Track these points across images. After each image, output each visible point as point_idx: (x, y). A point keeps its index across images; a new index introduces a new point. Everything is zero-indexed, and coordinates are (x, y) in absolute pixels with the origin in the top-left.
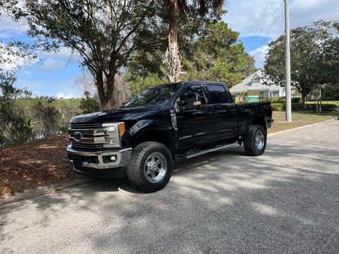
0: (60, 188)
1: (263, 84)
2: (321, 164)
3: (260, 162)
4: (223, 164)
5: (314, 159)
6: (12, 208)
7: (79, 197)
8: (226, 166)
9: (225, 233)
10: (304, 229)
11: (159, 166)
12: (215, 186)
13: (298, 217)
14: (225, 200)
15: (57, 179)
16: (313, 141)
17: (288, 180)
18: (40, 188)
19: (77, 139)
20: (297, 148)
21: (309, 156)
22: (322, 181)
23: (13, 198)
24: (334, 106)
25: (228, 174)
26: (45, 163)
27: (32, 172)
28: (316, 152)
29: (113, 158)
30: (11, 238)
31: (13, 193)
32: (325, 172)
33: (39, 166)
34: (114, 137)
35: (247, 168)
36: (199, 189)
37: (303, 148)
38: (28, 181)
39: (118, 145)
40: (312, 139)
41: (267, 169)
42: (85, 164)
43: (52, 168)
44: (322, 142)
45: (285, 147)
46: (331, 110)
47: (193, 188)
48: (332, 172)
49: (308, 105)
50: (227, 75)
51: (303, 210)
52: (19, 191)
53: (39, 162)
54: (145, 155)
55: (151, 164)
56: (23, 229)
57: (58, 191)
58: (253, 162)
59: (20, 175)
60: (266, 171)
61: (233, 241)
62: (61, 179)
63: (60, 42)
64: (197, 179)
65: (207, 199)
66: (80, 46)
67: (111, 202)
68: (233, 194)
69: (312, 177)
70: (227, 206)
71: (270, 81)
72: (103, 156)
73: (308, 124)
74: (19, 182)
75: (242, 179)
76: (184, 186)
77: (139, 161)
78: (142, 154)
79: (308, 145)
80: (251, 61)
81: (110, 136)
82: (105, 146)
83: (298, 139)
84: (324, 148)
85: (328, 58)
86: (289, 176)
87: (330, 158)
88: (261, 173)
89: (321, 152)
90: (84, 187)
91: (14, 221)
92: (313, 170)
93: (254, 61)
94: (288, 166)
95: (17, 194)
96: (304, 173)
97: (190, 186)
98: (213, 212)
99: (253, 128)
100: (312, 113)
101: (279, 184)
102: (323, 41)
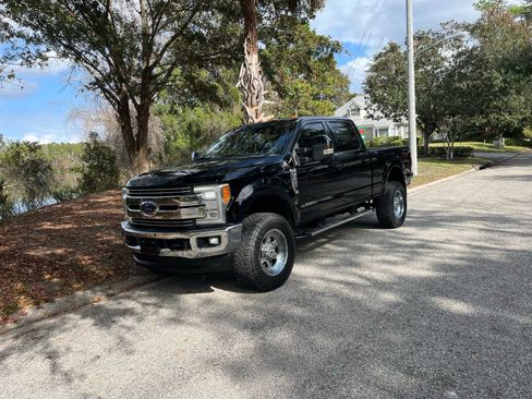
0: (111, 292)
1: (368, 117)
2: (495, 236)
3: (405, 236)
4: (352, 243)
5: (481, 229)
6: (51, 328)
7: (154, 305)
8: (358, 244)
9: (420, 344)
10: (524, 329)
11: (277, 250)
12: (360, 276)
13: (507, 314)
14: (389, 297)
15: (101, 277)
16: (463, 202)
17: (463, 262)
18: (80, 293)
19: (147, 212)
20: (446, 214)
21: (470, 224)
22: (509, 261)
23: (40, 313)
24: (469, 150)
25: (369, 257)
26: (70, 253)
27: (56, 269)
28: (477, 219)
29: (214, 241)
30: (82, 377)
31: (37, 305)
32: (507, 247)
33: (61, 258)
34: (215, 207)
35: (392, 247)
36: (341, 282)
37: (455, 214)
38: (56, 284)
39: (221, 220)
40: (459, 200)
41: (423, 246)
42: (166, 252)
43: (85, 260)
44: (477, 204)
45: (427, 212)
46: (466, 156)
47: (328, 280)
48: (517, 248)
49: (433, 149)
50: (312, 103)
51: (507, 303)
52: (47, 301)
53: (59, 251)
54: (260, 234)
55: (267, 248)
56: (93, 360)
57: (110, 296)
58: (393, 238)
59: (38, 275)
60: (421, 250)
61: (437, 354)
62: (108, 277)
63: (48, 50)
64: (326, 267)
65: (360, 295)
66: (91, 58)
67: (212, 309)
68: (395, 287)
69: (494, 256)
70: (396, 305)
71: (379, 113)
72: (198, 239)
73: (441, 177)
74: (41, 285)
75: (395, 263)
76: (313, 278)
77: (252, 243)
78: (256, 233)
79: (458, 209)
80: (344, 82)
81: (208, 207)
82: (198, 223)
83: (439, 200)
84: (484, 212)
85: (463, 77)
86: (460, 255)
87: (502, 227)
88: (418, 254)
89: (483, 219)
90: (153, 289)
91: (68, 349)
92: (488, 245)
93: (349, 82)
94: (449, 241)
95: (45, 305)
96: (479, 251)
97: (323, 279)
98: (382, 315)
99: (390, 186)
100: (440, 161)
101: (452, 268)
102: (455, 53)
